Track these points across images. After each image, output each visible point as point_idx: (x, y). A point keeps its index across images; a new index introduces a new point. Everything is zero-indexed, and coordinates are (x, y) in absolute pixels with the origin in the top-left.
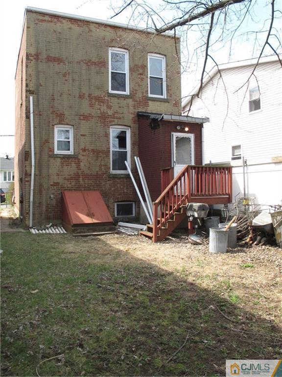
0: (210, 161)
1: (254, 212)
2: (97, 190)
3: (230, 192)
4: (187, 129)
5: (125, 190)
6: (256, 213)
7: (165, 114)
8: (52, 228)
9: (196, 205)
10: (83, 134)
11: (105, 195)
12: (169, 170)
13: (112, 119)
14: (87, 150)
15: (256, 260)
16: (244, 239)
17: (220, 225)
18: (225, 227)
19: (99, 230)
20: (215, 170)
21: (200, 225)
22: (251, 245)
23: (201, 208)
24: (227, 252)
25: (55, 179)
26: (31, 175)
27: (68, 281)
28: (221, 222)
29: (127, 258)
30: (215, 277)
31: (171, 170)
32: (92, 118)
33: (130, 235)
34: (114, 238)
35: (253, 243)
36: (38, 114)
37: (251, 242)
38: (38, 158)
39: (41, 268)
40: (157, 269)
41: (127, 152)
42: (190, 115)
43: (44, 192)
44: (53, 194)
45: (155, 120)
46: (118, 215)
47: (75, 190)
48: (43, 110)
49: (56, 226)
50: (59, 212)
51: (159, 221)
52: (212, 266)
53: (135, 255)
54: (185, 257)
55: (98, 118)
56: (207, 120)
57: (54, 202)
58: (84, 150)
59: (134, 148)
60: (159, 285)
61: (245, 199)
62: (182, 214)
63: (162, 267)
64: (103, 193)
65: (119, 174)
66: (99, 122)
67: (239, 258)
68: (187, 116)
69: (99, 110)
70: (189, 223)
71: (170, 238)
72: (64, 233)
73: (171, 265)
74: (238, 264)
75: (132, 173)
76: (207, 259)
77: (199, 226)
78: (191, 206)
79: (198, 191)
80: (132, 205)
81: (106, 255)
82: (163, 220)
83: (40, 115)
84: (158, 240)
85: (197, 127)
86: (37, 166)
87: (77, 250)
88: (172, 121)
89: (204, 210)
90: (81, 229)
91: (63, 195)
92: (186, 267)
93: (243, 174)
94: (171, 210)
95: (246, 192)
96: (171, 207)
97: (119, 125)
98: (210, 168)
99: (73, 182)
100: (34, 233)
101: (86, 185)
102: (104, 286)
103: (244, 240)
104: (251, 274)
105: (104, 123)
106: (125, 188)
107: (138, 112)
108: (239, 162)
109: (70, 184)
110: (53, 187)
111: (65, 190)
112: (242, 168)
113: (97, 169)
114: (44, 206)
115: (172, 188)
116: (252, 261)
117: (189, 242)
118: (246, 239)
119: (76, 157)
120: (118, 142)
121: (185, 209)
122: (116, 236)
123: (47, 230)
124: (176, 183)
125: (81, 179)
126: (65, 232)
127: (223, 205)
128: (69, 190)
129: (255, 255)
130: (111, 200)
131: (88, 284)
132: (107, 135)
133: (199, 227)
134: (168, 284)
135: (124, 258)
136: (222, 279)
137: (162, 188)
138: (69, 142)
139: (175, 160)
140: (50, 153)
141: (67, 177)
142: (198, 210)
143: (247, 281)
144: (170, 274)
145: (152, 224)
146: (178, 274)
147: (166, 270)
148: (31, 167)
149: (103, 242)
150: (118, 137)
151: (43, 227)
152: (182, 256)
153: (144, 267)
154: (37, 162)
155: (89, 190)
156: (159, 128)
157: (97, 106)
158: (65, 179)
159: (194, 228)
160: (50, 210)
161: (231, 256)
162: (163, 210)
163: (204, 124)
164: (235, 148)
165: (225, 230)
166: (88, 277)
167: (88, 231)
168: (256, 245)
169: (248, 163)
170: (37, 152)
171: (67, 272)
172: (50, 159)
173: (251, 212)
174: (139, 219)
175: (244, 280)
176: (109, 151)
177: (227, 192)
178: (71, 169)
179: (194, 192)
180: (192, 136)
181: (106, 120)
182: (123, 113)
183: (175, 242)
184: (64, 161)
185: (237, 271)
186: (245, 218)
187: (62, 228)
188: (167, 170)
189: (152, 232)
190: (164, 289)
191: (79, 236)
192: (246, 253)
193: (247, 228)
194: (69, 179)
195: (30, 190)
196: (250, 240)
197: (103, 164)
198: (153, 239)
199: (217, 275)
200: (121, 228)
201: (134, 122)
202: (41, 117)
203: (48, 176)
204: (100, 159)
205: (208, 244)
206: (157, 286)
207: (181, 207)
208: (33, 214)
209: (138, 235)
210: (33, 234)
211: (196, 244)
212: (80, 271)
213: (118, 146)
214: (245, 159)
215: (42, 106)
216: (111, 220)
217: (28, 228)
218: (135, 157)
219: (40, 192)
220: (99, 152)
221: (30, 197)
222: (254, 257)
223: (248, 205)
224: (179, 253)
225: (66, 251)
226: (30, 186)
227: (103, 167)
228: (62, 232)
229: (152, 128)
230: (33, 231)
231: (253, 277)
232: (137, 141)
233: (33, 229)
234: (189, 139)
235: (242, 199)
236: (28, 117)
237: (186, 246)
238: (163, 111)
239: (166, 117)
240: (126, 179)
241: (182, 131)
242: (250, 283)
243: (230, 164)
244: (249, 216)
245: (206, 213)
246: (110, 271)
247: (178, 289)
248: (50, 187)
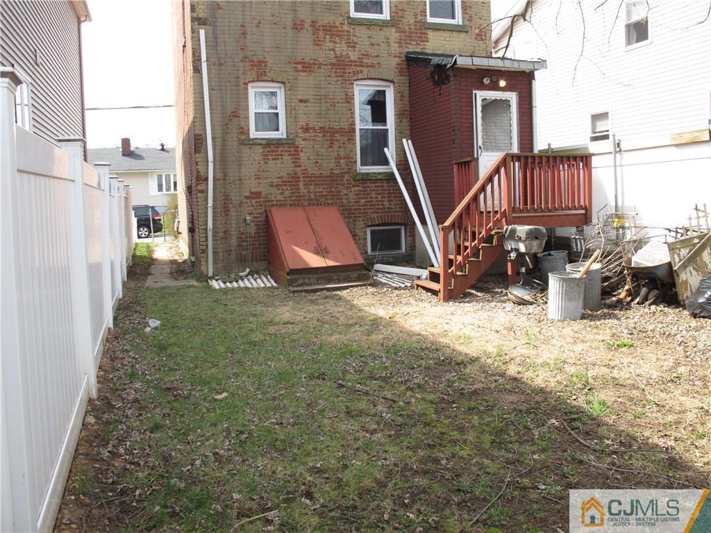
0: (549, 145)
1: (635, 241)
2: (332, 204)
3: (587, 204)
4: (502, 83)
5: (386, 204)
6: (639, 244)
7: (460, 56)
8: (250, 277)
9: (522, 230)
10: (304, 98)
11: (348, 214)
12: (469, 164)
13: (358, 69)
14: (311, 129)
15: (640, 333)
16: (615, 293)
17: (568, 267)
18: (578, 271)
19: (339, 280)
20: (558, 161)
21: (531, 267)
22: (629, 303)
23: (532, 235)
24: (583, 317)
25: (252, 186)
26: (207, 179)
27: (281, 377)
28: (570, 262)
29: (392, 331)
30: (560, 365)
31: (473, 164)
32: (320, 68)
33: (396, 288)
34: (367, 294)
35: (632, 300)
36: (217, 63)
37: (629, 299)
38: (218, 147)
39: (232, 353)
40: (448, 351)
41: (387, 130)
42: (508, 55)
43: (233, 212)
44: (250, 214)
45: (440, 68)
46: (372, 250)
47: (291, 205)
48: (226, 55)
49: (258, 273)
50: (262, 246)
51: (451, 261)
52: (554, 345)
53: (407, 326)
54: (501, 328)
55: (330, 67)
56: (542, 63)
57: (252, 229)
58: (306, 129)
59: (401, 122)
60: (453, 382)
61: (618, 216)
62: (496, 247)
63: (459, 348)
64: (346, 210)
65: (375, 173)
66: (333, 75)
67: (606, 328)
68: (503, 58)
69: (332, 52)
70: (509, 264)
71: (474, 292)
72: (273, 287)
73: (475, 343)
74: (603, 341)
75: (398, 170)
76: (542, 331)
77: (528, 270)
78: (513, 232)
79: (526, 203)
80: (399, 230)
81: (351, 325)
82: (460, 258)
83: (220, 64)
84: (451, 296)
85: (522, 80)
86: (218, 163)
87: (298, 318)
88: (474, 68)
89: (537, 238)
90: (304, 279)
91: (269, 214)
92: (504, 348)
93: (613, 168)
94: (473, 239)
95: (620, 204)
96: (474, 234)
97: (371, 79)
98: (548, 157)
99: (286, 190)
100: (217, 287)
101: (312, 196)
102: (350, 384)
103: (615, 296)
104: (629, 359)
105: (342, 76)
106: (386, 200)
107: (408, 53)
108: (606, 145)
109: (282, 193)
110: (248, 201)
111: (273, 205)
112: (611, 156)
113: (332, 165)
114: (234, 237)
115: (475, 198)
116: (631, 334)
117: (509, 300)
118: (620, 294)
119: (291, 142)
120: (370, 111)
121: (502, 237)
122: (371, 289)
123: (240, 281)
124: (483, 189)
125: (301, 184)
126: (275, 285)
127: (574, 230)
128: (280, 205)
129: (636, 323)
130: (360, 224)
131: (320, 382)
132: (349, 100)
133: (529, 272)
134: (471, 380)
135: (386, 332)
136: (572, 370)
137: (457, 199)
138: (277, 114)
139: (480, 143)
140: (243, 137)
141: (276, 181)
142: (526, 238)
143: (622, 374)
144: (473, 360)
145: (438, 268)
146: (489, 361)
147: (466, 354)
148: (208, 165)
149: (347, 301)
150: (370, 102)
151: (233, 276)
152: (495, 327)
153: (424, 347)
154: (218, 155)
155: (317, 205)
156: (449, 82)
157: (328, 44)
158: (272, 186)
159: (519, 273)
160: (245, 244)
161: (590, 326)
162: (458, 239)
163: (536, 72)
164: (596, 118)
165: (578, 276)
166: (320, 369)
167: (318, 282)
168: (638, 303)
169: (623, 147)
170: (216, 136)
171: (280, 360)
172: (242, 147)
173: (629, 242)
174: (414, 258)
175: (616, 371)
176: (353, 131)
177: (582, 203)
178: (282, 167)
179: (518, 205)
180: (512, 97)
181: (345, 71)
182: (378, 56)
183: (483, 300)
184: (268, 151)
185: (602, 354)
186: (617, 253)
187: (269, 277)
188: (465, 162)
189: (439, 283)
190: (462, 389)
191: (301, 291)
192: (618, 319)
193: (621, 272)
194: (280, 185)
195: (207, 208)
196: (626, 295)
197: (342, 154)
198: (441, 294)
199: (564, 362)
200: (380, 275)
201: (401, 72)
202: (223, 68)
203: (240, 180)
204: (336, 145)
205: (546, 302)
206: (450, 384)
207: (493, 233)
208: (215, 253)
209: (412, 287)
210: (215, 289)
211: (522, 303)
212: (305, 357)
213: (370, 119)
214: (617, 138)
215: (223, 48)
216: (361, 260)
217: (204, 278)
218: (404, 140)
219: (226, 211)
220: (336, 132)
221: (207, 221)
222: (635, 328)
223: (623, 228)
224: (491, 320)
225: (277, 319)
226: (206, 199)
227: (342, 161)
228: (269, 285)
229: (436, 83)
230: (215, 284)
231: (632, 366)
232: (408, 108)
233: (214, 281)
234: (506, 104)
235: (611, 216)
236: (197, 69)
237: (504, 308)
238: (457, 50)
239: (462, 62)
240: (387, 182)
241: (494, 87)
242: (627, 376)
243: (587, 148)
244: (624, 250)
245: (541, 244)
246: (361, 357)
247: (489, 389)
248: (245, 200)
